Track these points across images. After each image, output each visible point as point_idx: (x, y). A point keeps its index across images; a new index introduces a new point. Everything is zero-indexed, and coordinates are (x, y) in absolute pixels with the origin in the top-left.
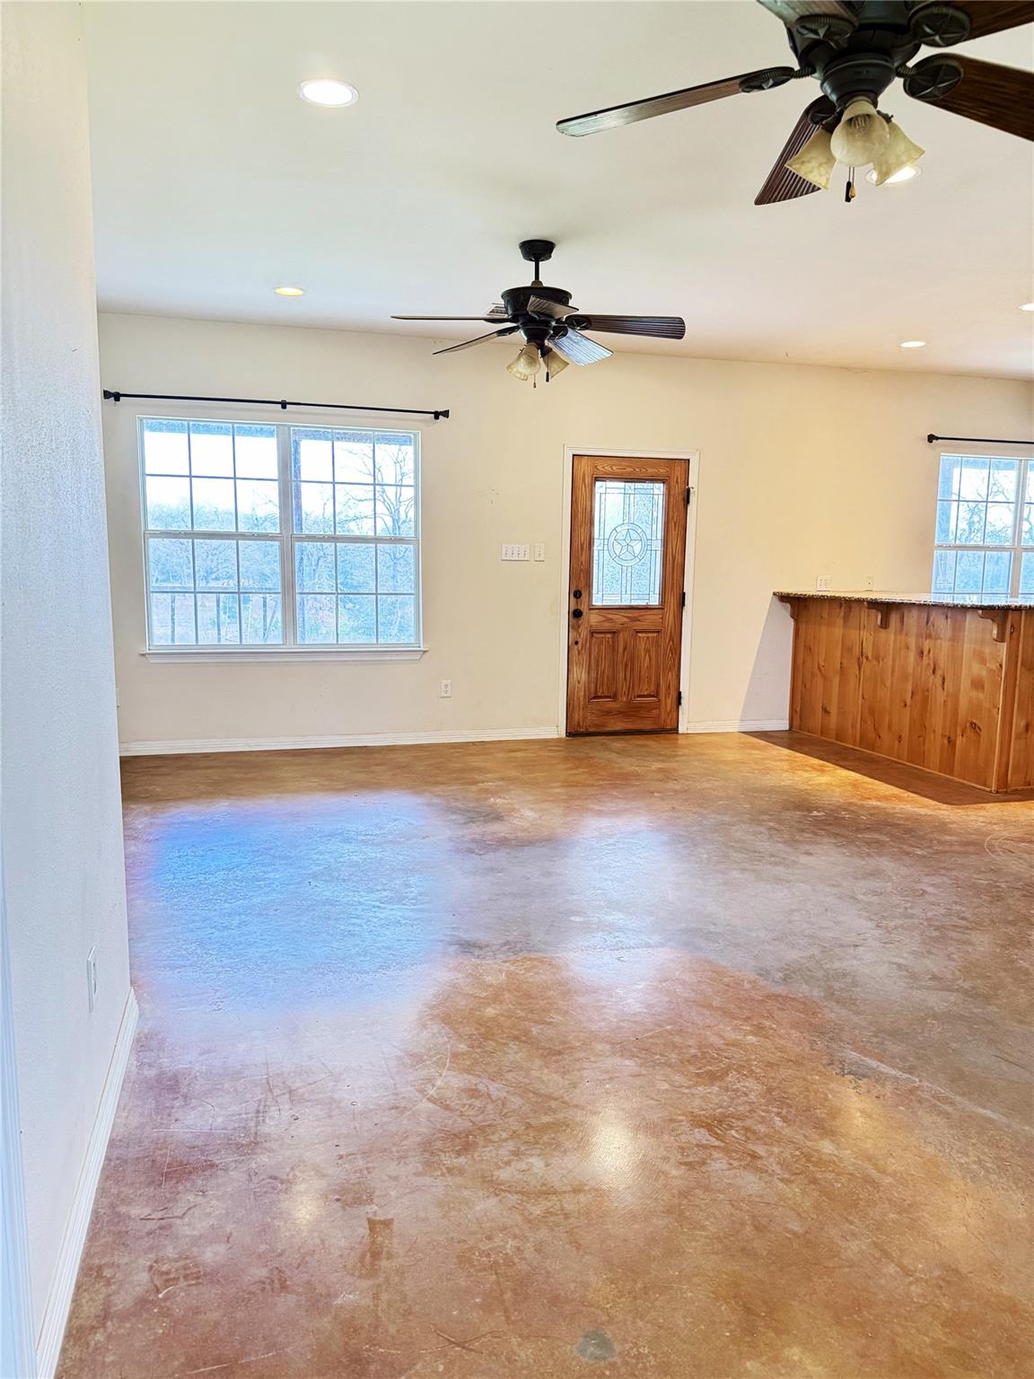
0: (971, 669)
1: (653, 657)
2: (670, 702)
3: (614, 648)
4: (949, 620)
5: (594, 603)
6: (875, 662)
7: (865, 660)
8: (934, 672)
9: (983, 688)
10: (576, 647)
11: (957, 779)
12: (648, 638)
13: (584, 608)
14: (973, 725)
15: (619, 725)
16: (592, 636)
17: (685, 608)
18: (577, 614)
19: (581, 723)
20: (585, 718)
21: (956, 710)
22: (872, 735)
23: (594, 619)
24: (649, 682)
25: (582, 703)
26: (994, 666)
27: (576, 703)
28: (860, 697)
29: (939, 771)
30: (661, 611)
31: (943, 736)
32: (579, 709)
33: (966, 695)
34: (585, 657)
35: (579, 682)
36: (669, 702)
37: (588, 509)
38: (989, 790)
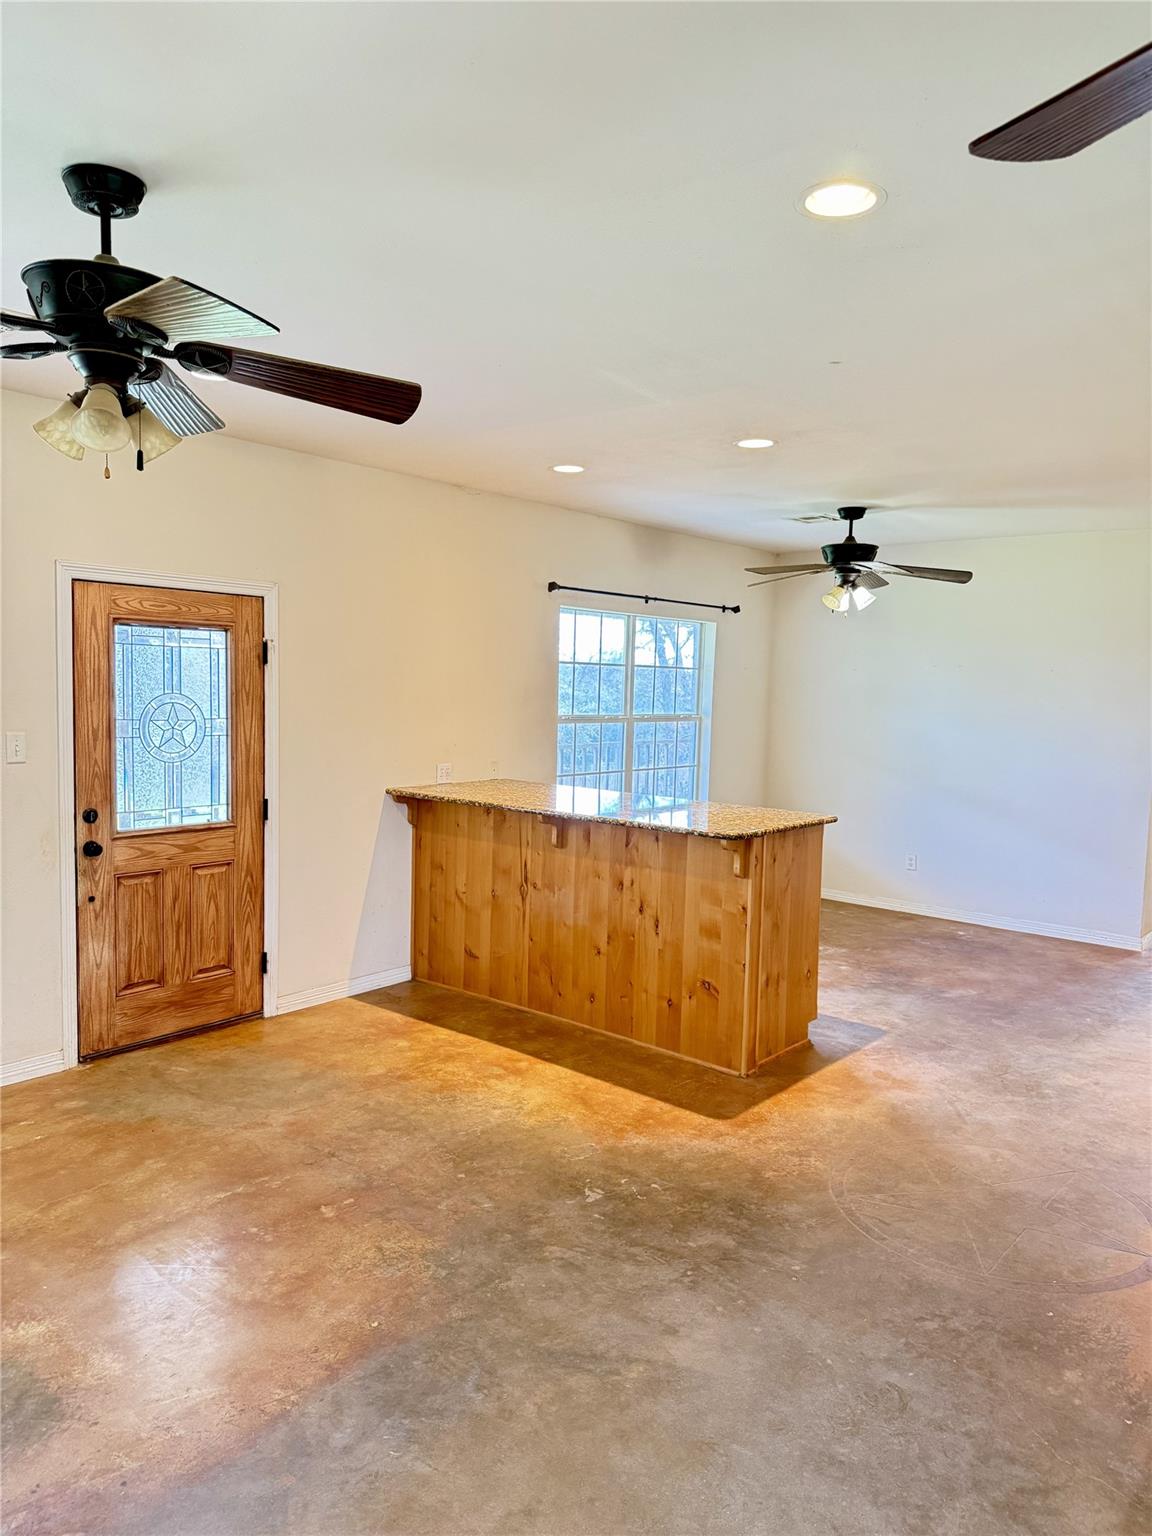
0: (697, 911)
1: (222, 905)
2: (250, 970)
3: (157, 900)
4: (660, 843)
5: (119, 829)
6: (547, 892)
7: (531, 888)
8: (641, 911)
9: (718, 937)
10: (91, 906)
11: (687, 1058)
12: (212, 875)
13: (102, 839)
14: (707, 986)
15: (169, 1025)
16: (119, 883)
17: (268, 823)
18: (92, 850)
19: (105, 1037)
20: (110, 1026)
21: (678, 964)
22: (549, 991)
23: (118, 856)
24: (217, 948)
25: (104, 1001)
26: (735, 909)
27: (94, 1002)
28: (527, 939)
29: (657, 1045)
30: (230, 832)
31: (660, 997)
32: (101, 1010)
33: (693, 946)
34: (109, 921)
35: (98, 966)
36: (248, 971)
37: (104, 671)
38: (737, 1073)
